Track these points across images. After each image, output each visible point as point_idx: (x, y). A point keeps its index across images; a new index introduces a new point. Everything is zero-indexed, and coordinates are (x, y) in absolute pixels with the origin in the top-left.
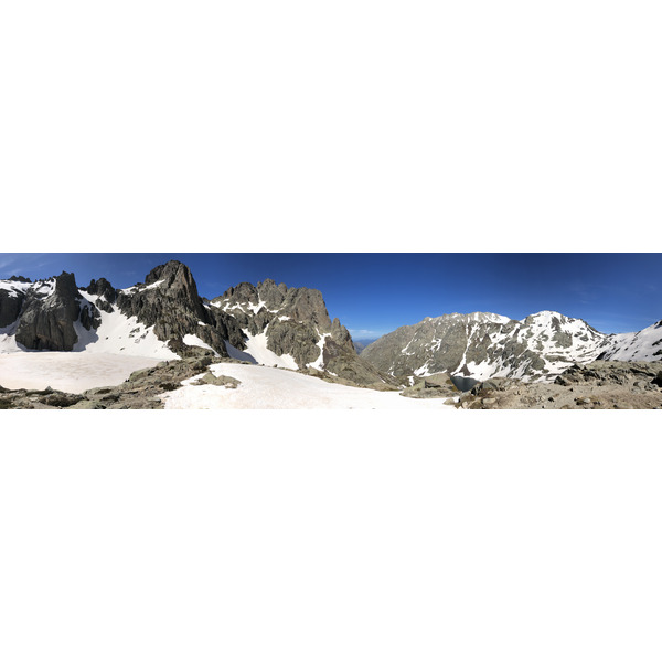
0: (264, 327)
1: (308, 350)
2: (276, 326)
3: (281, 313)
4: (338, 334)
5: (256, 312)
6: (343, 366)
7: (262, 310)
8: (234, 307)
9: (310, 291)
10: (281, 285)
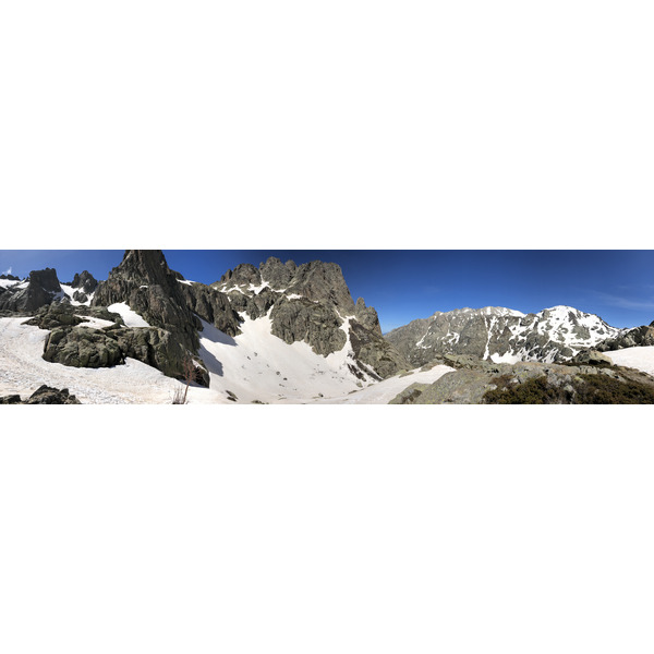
0: (267, 308)
1: (331, 335)
2: (283, 305)
3: (290, 291)
4: (365, 317)
5: (257, 293)
6: (380, 355)
7: (265, 290)
8: (231, 289)
9: (325, 265)
10: (288, 263)
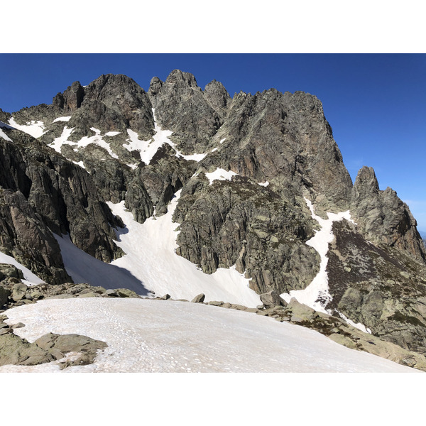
0: (168, 197)
1: (286, 258)
2: (201, 195)
3: (213, 161)
4: (373, 214)
5: (146, 158)
6: (390, 307)
7: (163, 152)
8: (85, 142)
9: (288, 100)
10: (211, 88)
